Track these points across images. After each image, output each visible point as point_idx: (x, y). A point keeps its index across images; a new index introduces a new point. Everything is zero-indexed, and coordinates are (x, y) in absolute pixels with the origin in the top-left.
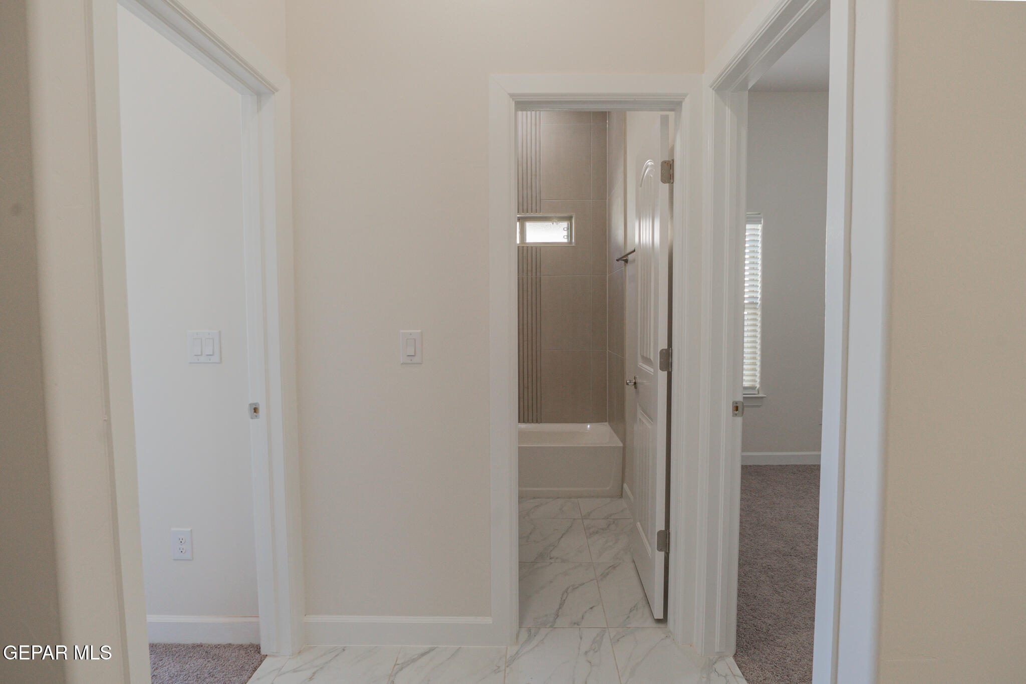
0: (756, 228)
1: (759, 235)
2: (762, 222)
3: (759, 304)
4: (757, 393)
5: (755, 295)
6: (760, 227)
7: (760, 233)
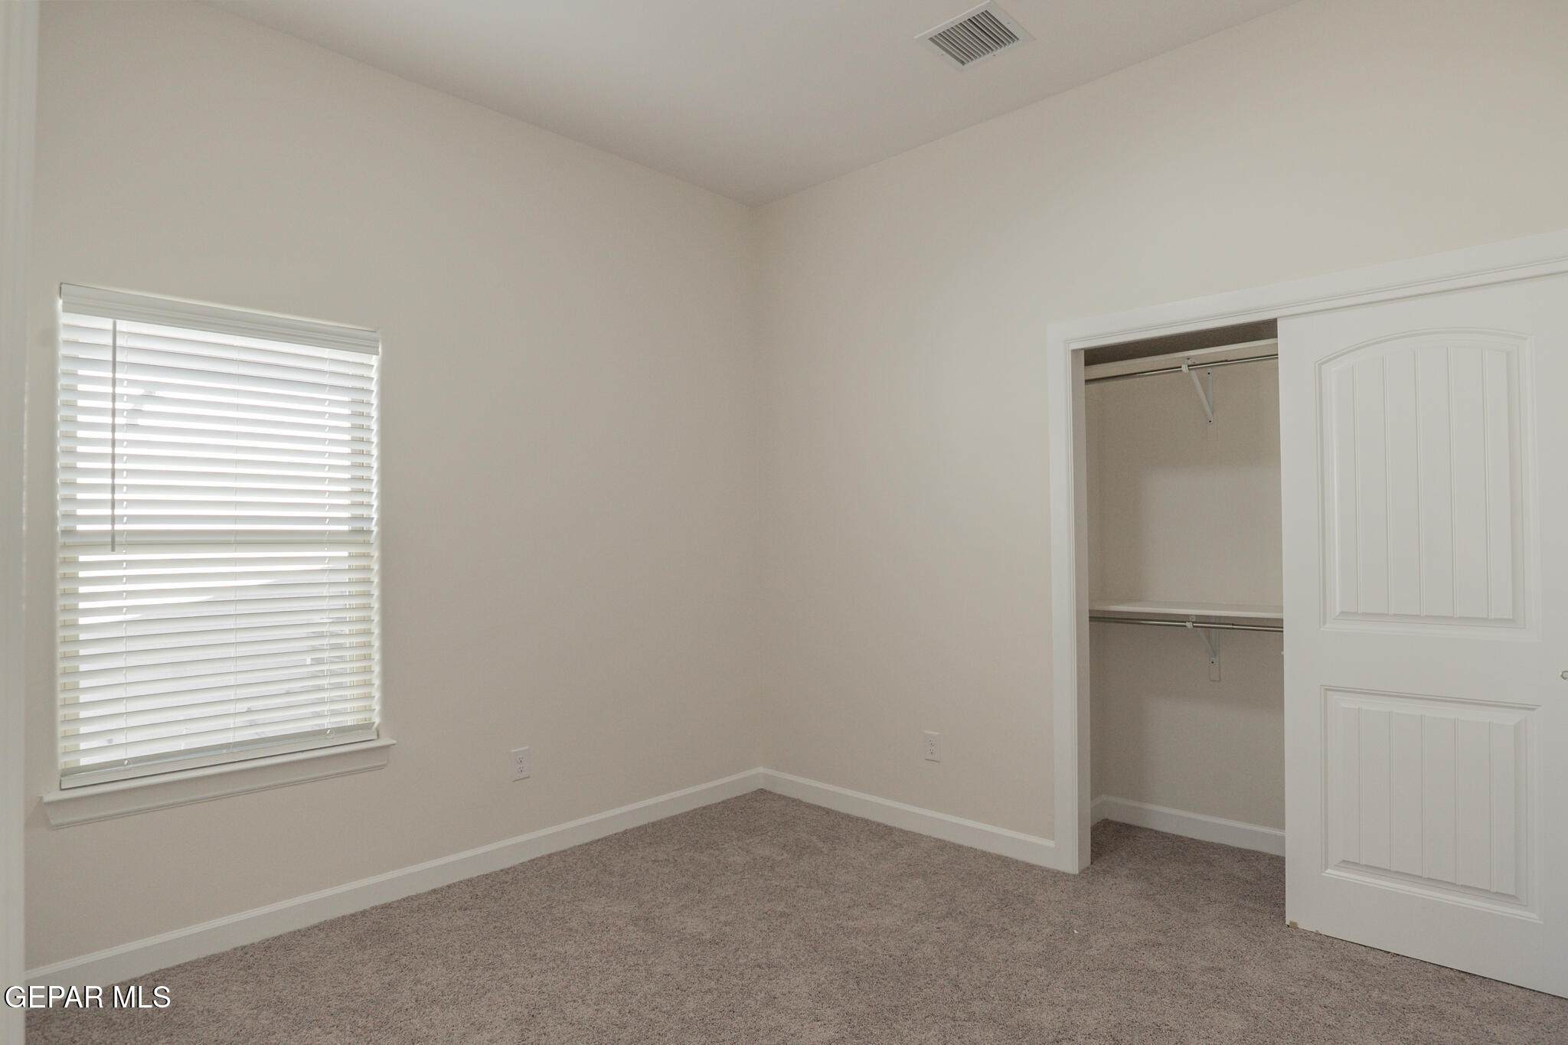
0: (365, 362)
1: (373, 379)
2: (380, 350)
3: (374, 533)
4: (376, 737)
5: (364, 512)
6: (374, 360)
7: (374, 374)
